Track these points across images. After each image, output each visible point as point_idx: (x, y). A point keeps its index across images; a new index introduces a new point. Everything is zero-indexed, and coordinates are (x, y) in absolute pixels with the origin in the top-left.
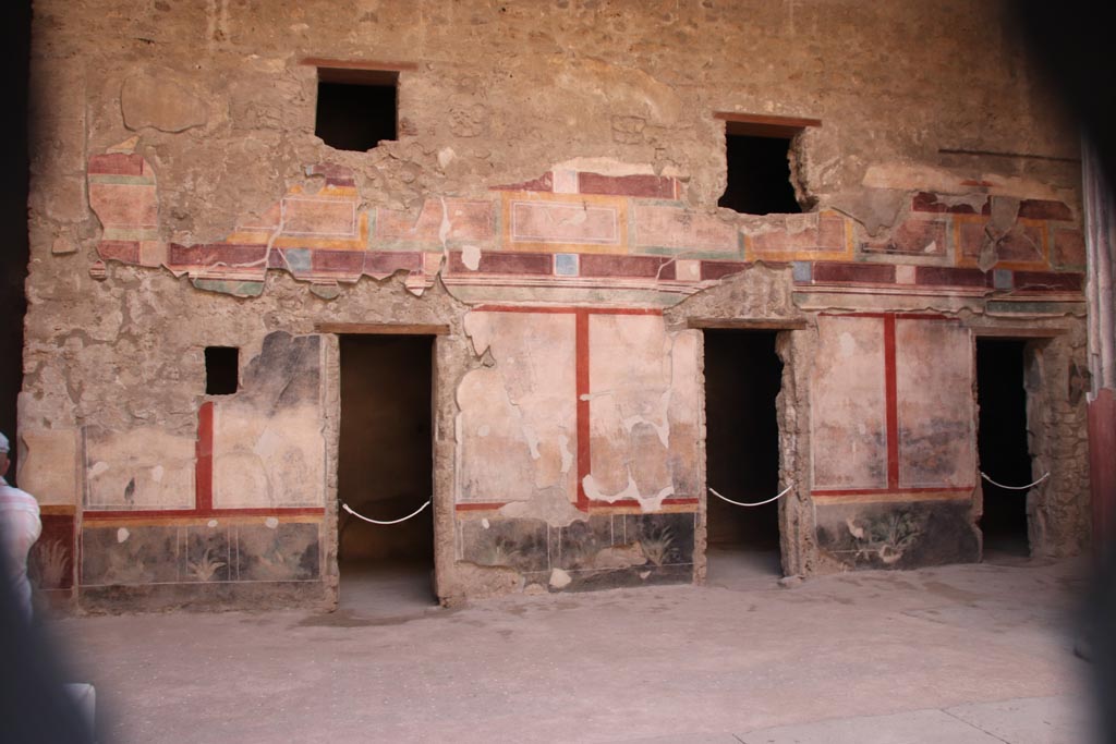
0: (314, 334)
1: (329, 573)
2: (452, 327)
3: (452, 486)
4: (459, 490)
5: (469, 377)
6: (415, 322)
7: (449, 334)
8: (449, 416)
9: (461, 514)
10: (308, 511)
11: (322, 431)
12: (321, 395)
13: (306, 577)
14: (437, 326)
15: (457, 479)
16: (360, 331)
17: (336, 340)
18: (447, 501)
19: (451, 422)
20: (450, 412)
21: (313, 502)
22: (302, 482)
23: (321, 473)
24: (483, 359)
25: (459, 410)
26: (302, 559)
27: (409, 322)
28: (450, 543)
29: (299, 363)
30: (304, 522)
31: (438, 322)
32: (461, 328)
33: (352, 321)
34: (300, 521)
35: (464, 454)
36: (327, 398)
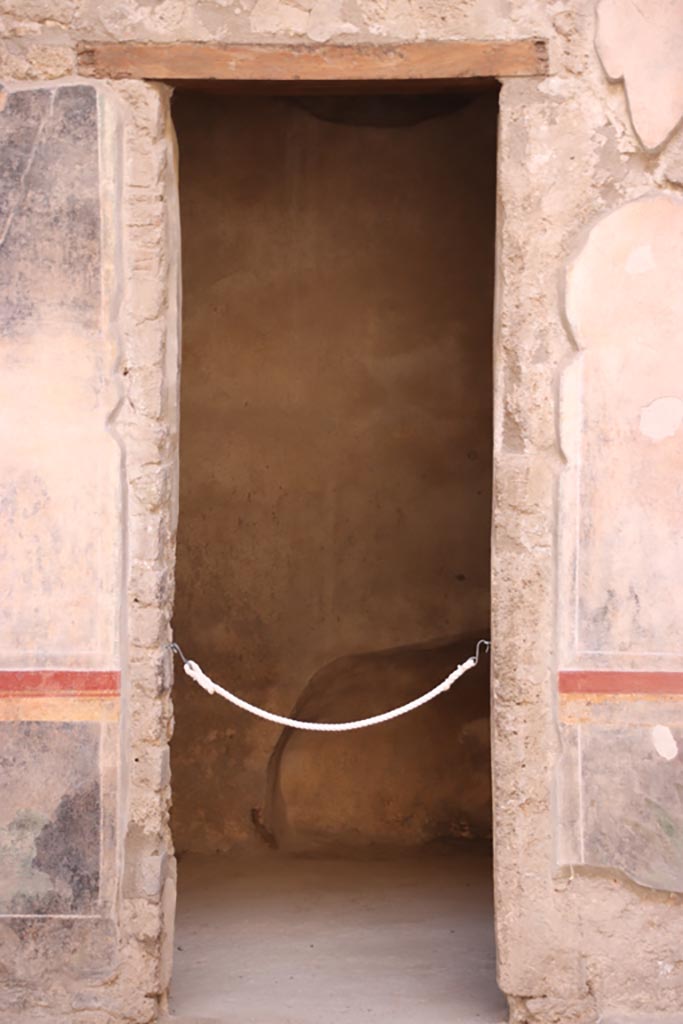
0: (76, 81)
1: (130, 891)
2: (556, 47)
3: (546, 608)
4: (570, 625)
5: (611, 229)
6: (423, 36)
7: (542, 75)
8: (540, 367)
9: (576, 704)
10: (64, 681)
11: (112, 418)
12: (104, 298)
13: (53, 903)
14: (502, 47)
15: (565, 582)
16: (232, 69)
17: (153, 105)
18: (530, 661)
19: (545, 390)
20: (542, 355)
21: (83, 651)
22: (47, 586)
23: (107, 559)
24: (664, 162)
25: (575, 346)
26: (43, 843)
27: (404, 36)
28: (537, 804)
29: (31, 183)
30: (50, 716)
31: (505, 31)
32: (588, 47)
33: (206, 36)
34: (34, 716)
35: (587, 499)
36: (127, 307)
